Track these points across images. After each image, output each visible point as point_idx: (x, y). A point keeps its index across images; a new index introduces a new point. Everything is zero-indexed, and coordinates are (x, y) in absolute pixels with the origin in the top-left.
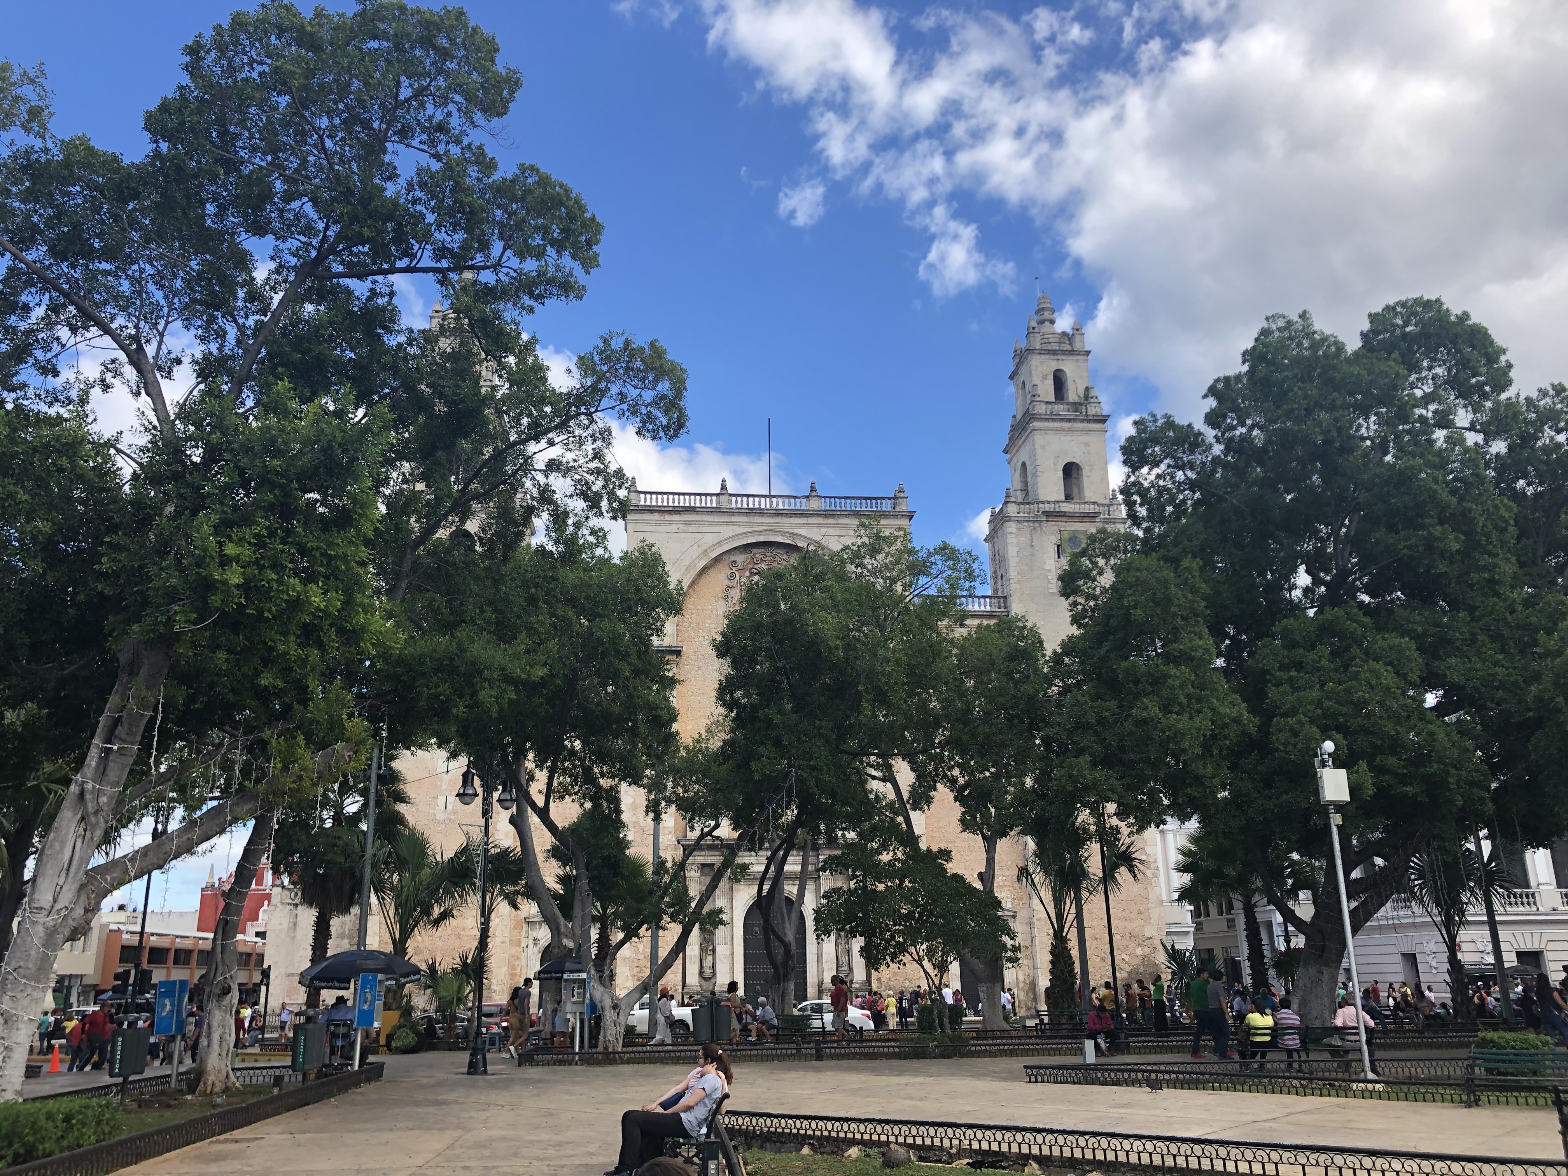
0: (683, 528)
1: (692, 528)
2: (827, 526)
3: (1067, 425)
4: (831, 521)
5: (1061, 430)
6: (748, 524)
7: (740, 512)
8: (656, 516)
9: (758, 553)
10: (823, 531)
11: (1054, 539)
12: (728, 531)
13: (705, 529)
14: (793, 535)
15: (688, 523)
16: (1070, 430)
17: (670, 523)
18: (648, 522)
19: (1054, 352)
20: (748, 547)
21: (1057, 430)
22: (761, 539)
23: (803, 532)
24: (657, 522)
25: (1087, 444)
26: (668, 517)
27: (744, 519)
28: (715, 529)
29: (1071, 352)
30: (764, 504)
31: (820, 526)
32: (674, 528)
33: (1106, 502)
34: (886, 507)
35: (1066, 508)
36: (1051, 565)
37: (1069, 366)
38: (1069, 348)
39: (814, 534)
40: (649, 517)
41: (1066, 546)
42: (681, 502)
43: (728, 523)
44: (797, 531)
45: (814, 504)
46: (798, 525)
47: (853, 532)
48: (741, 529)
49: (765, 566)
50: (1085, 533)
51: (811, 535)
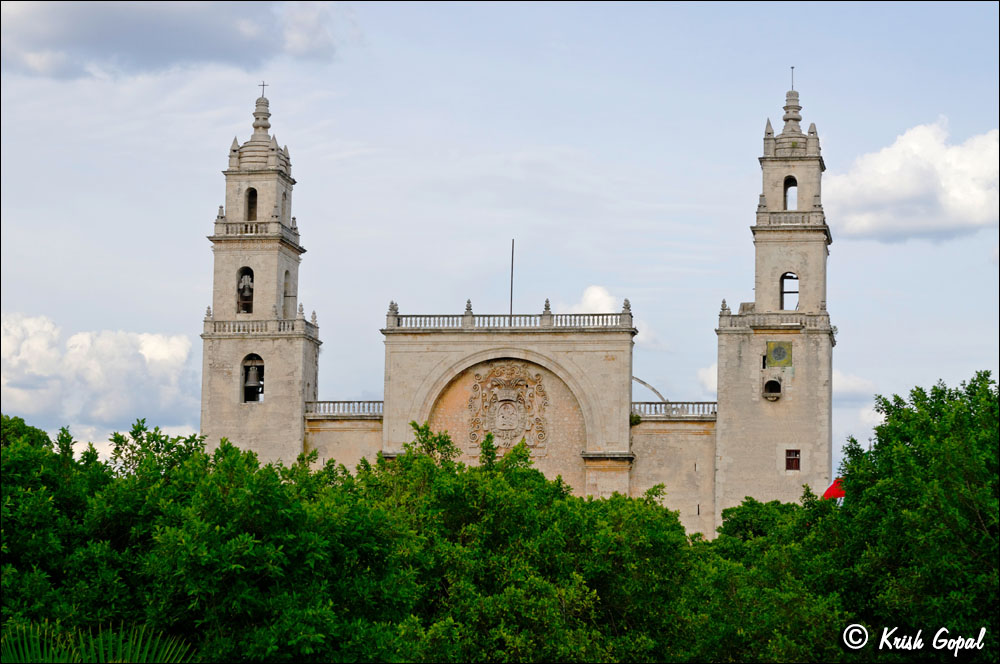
0: (432, 348)
1: (439, 348)
2: (556, 343)
3: (786, 236)
4: (560, 338)
5: (782, 241)
6: (490, 343)
7: (480, 332)
8: (410, 338)
9: (498, 367)
10: (553, 347)
11: (761, 351)
12: (469, 350)
13: (451, 348)
14: (527, 351)
15: (436, 344)
16: (789, 241)
17: (421, 344)
18: (402, 344)
19: (786, 159)
20: (489, 362)
21: (777, 241)
22: (499, 355)
23: (535, 348)
24: (410, 343)
25: (806, 254)
26: (419, 338)
27: (483, 338)
28: (459, 348)
29: (801, 159)
30: (504, 324)
31: (550, 343)
32: (424, 348)
33: (816, 311)
34: (611, 323)
35: (774, 322)
36: (757, 376)
37: (798, 171)
38: (799, 153)
39: (545, 350)
40: (403, 338)
41: (771, 357)
42: (432, 324)
43: (470, 343)
44: (530, 348)
45: (546, 322)
46: (531, 343)
47: (579, 348)
48: (480, 348)
49: (504, 378)
50: (790, 345)
51: (539, 350)
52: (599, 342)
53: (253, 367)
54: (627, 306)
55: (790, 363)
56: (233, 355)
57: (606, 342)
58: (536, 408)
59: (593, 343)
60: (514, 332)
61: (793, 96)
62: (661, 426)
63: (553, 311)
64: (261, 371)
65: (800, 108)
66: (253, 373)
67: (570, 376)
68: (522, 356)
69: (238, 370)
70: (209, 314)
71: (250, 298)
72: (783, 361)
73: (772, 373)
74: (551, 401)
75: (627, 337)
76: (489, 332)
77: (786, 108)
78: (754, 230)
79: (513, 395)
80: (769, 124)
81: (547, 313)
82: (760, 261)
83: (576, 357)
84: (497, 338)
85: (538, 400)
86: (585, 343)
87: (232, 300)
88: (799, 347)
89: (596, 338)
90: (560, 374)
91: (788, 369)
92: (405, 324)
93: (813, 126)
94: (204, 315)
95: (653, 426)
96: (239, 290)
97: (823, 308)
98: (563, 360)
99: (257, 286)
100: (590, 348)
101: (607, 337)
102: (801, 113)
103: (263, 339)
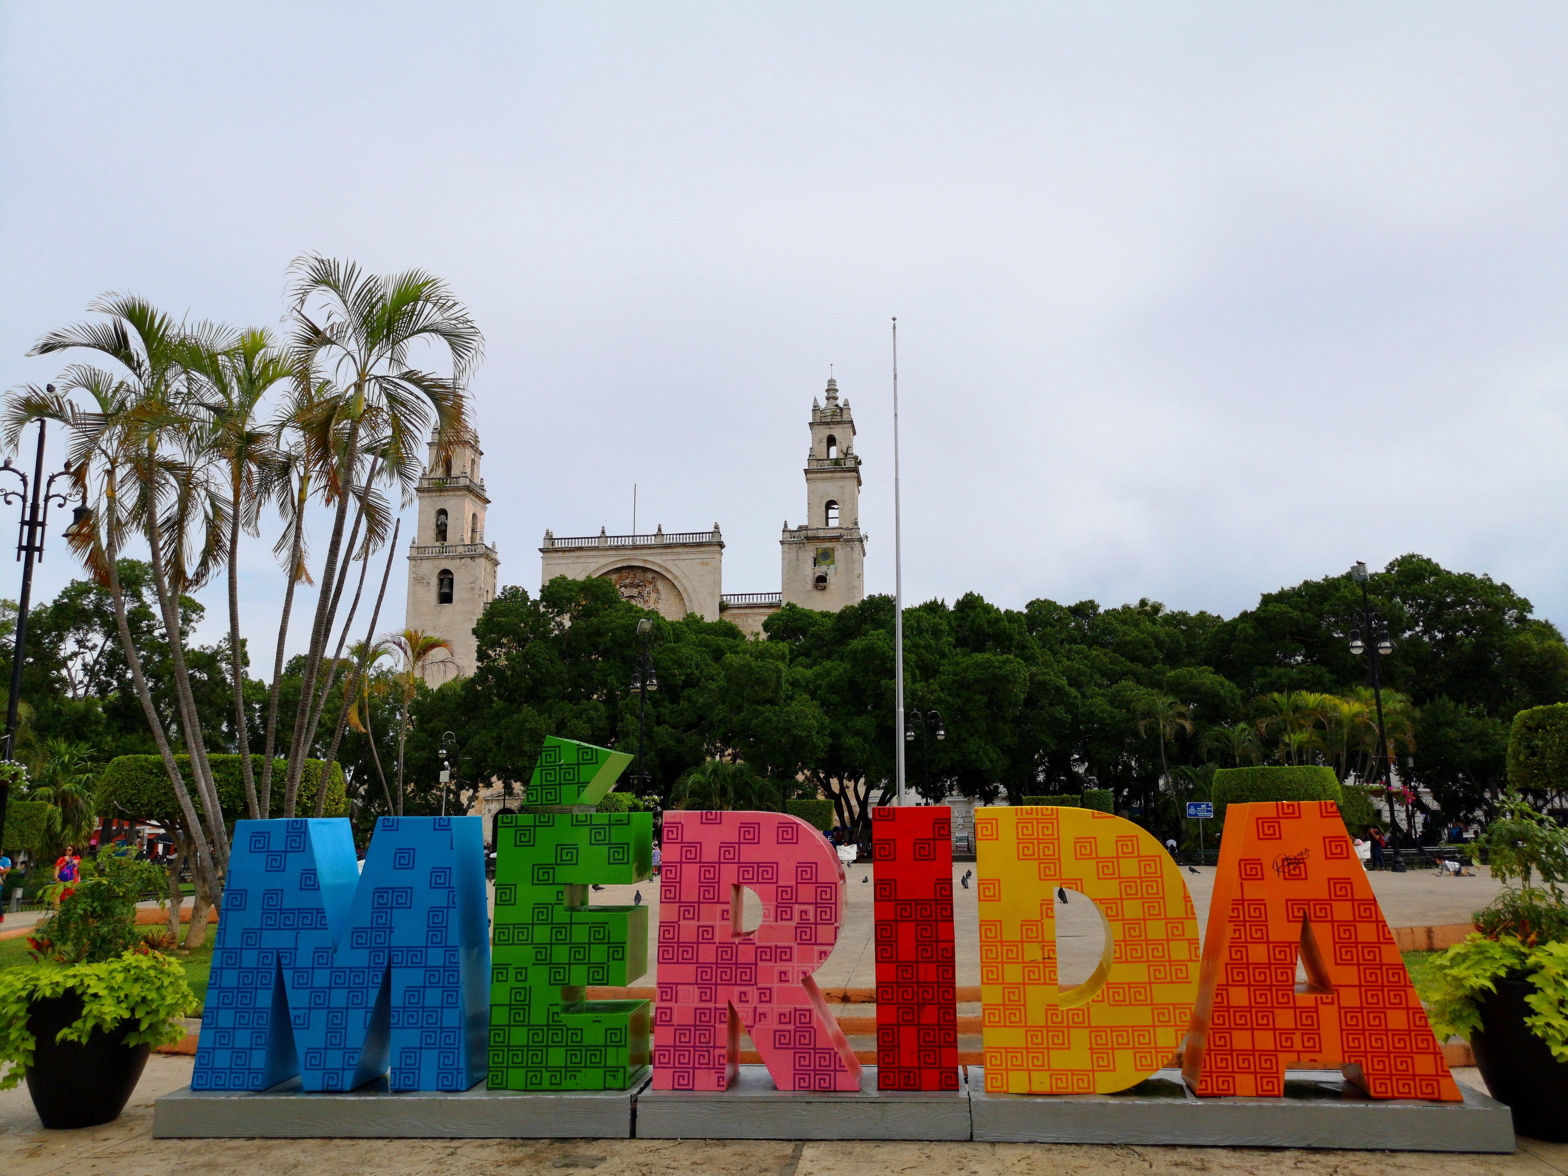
0: (577, 561)
1: (581, 560)
2: (666, 554)
3: (829, 475)
4: (669, 550)
5: (826, 479)
6: (619, 555)
7: (611, 548)
8: (560, 554)
9: (625, 573)
10: (664, 557)
11: (812, 554)
12: (603, 561)
13: (590, 560)
14: (645, 561)
15: (579, 557)
16: (831, 478)
17: (568, 558)
18: (555, 558)
19: (827, 423)
20: (618, 570)
21: (823, 479)
22: (625, 564)
23: (651, 558)
24: (560, 558)
25: (843, 487)
26: (567, 554)
27: (614, 552)
28: (596, 560)
29: (839, 423)
30: (629, 542)
31: (661, 554)
32: (570, 561)
33: (851, 526)
34: (706, 539)
35: (821, 534)
36: (809, 572)
37: (837, 432)
38: (839, 419)
39: (658, 559)
40: (555, 555)
41: (820, 559)
42: (578, 544)
43: (604, 556)
44: (647, 558)
45: (659, 541)
46: (648, 555)
47: (682, 557)
48: (612, 559)
49: (628, 581)
50: (833, 549)
51: (656, 560)
52: (696, 553)
53: (446, 578)
54: (717, 527)
55: (833, 562)
56: (431, 570)
57: (701, 552)
58: (652, 602)
59: (693, 553)
60: (635, 547)
61: (831, 382)
62: (742, 611)
63: (663, 532)
64: (451, 581)
65: (837, 391)
66: (446, 582)
67: (676, 577)
68: (641, 564)
69: (434, 581)
70: (414, 542)
71: (445, 531)
72: (829, 561)
73: (821, 570)
74: (663, 596)
75: (718, 548)
76: (617, 548)
77: (827, 391)
78: (807, 472)
79: (635, 592)
80: (815, 400)
81: (660, 534)
82: (811, 493)
83: (680, 564)
84: (623, 552)
85: (654, 595)
86: (686, 553)
87: (432, 532)
88: (840, 551)
89: (694, 550)
90: (669, 576)
91: (832, 567)
92: (557, 544)
93: (846, 401)
94: (410, 543)
95: (736, 611)
96: (437, 526)
97: (856, 523)
98: (670, 566)
99: (450, 522)
100: (691, 556)
101: (702, 549)
102: (838, 394)
103: (453, 558)
